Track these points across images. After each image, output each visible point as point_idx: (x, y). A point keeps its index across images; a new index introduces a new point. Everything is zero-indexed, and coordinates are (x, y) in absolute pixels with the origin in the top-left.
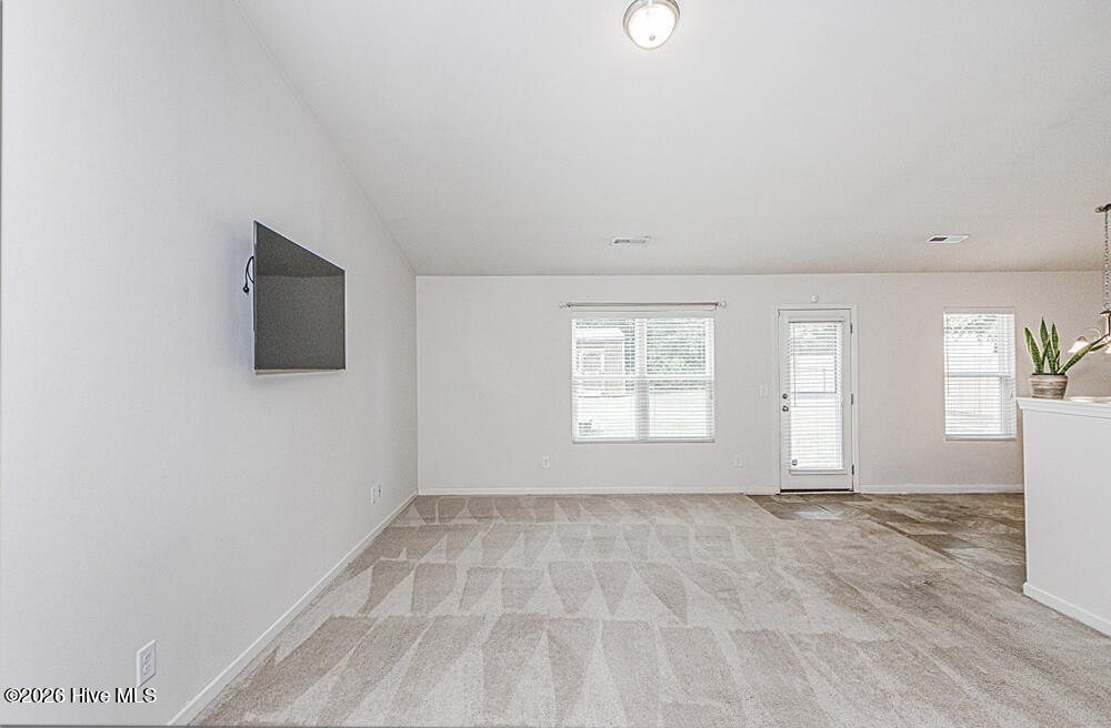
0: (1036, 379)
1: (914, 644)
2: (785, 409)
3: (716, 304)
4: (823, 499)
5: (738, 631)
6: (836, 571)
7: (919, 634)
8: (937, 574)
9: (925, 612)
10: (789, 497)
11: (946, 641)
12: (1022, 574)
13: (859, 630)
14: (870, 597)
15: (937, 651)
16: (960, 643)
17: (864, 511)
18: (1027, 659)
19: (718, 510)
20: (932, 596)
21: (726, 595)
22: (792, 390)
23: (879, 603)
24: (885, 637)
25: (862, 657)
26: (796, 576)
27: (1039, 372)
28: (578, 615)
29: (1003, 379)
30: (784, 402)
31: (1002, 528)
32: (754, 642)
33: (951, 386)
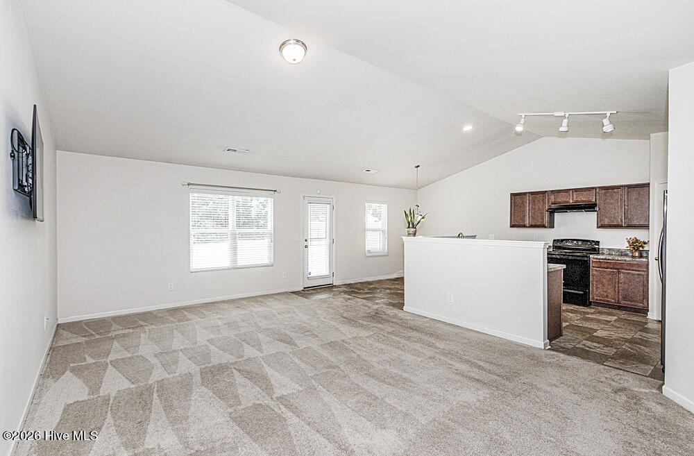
0: (408, 229)
1: (382, 333)
2: (306, 247)
3: (275, 191)
4: (323, 290)
5: (322, 345)
6: (345, 315)
7: (382, 330)
8: (377, 310)
9: (380, 322)
10: (308, 291)
11: (390, 329)
12: (403, 304)
13: (363, 333)
14: (361, 321)
15: (389, 333)
16: (394, 329)
17: (340, 292)
18: (412, 329)
19: (280, 300)
20: (380, 317)
21: (308, 333)
22: (309, 237)
23: (365, 323)
24: (372, 333)
25: (369, 341)
26: (331, 320)
27: (409, 227)
28: (245, 358)
29: (383, 231)
30: (306, 243)
31: (388, 291)
32: (330, 346)
33: (368, 234)
